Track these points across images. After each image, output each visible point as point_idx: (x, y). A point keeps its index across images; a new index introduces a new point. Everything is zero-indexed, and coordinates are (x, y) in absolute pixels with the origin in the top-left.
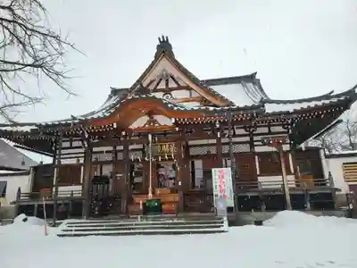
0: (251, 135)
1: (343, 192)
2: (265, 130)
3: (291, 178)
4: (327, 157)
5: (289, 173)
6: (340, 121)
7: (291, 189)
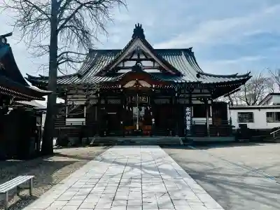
0: (191, 93)
1: (236, 128)
2: (199, 91)
3: (210, 119)
4: (230, 109)
5: (210, 116)
6: (239, 90)
7: (210, 125)
